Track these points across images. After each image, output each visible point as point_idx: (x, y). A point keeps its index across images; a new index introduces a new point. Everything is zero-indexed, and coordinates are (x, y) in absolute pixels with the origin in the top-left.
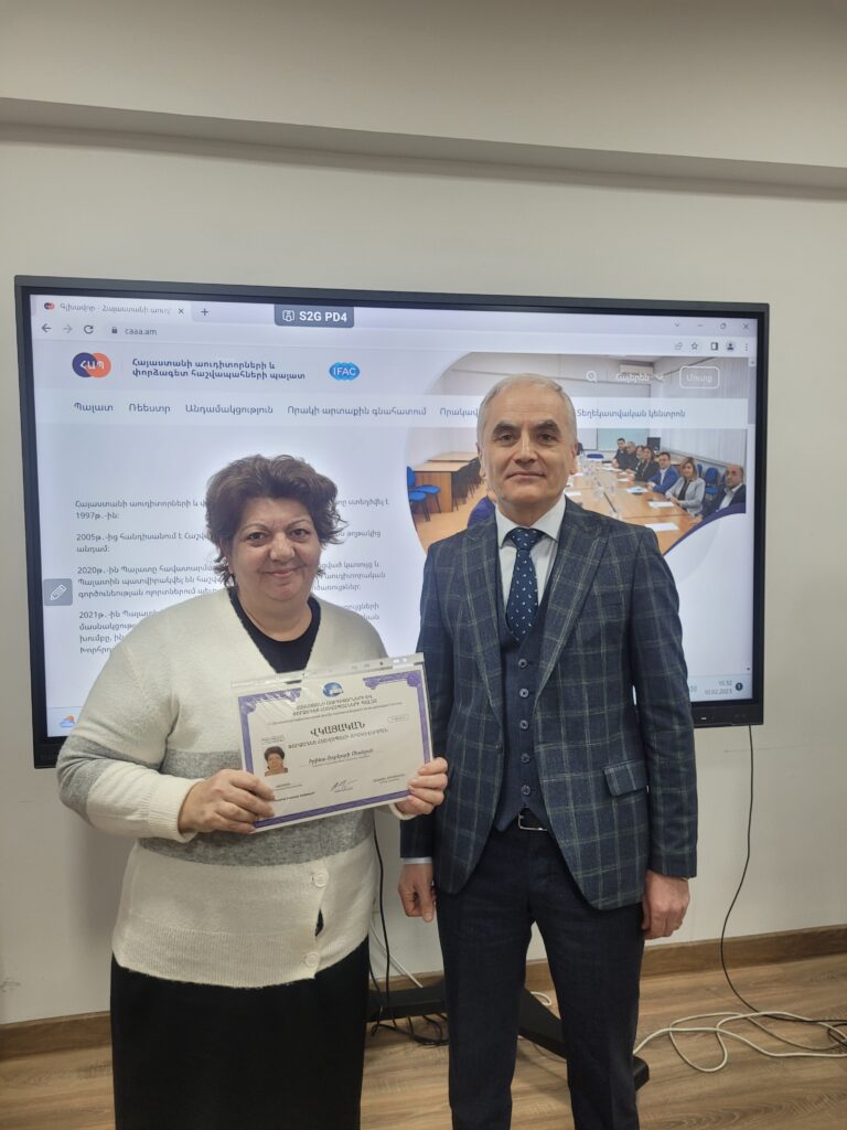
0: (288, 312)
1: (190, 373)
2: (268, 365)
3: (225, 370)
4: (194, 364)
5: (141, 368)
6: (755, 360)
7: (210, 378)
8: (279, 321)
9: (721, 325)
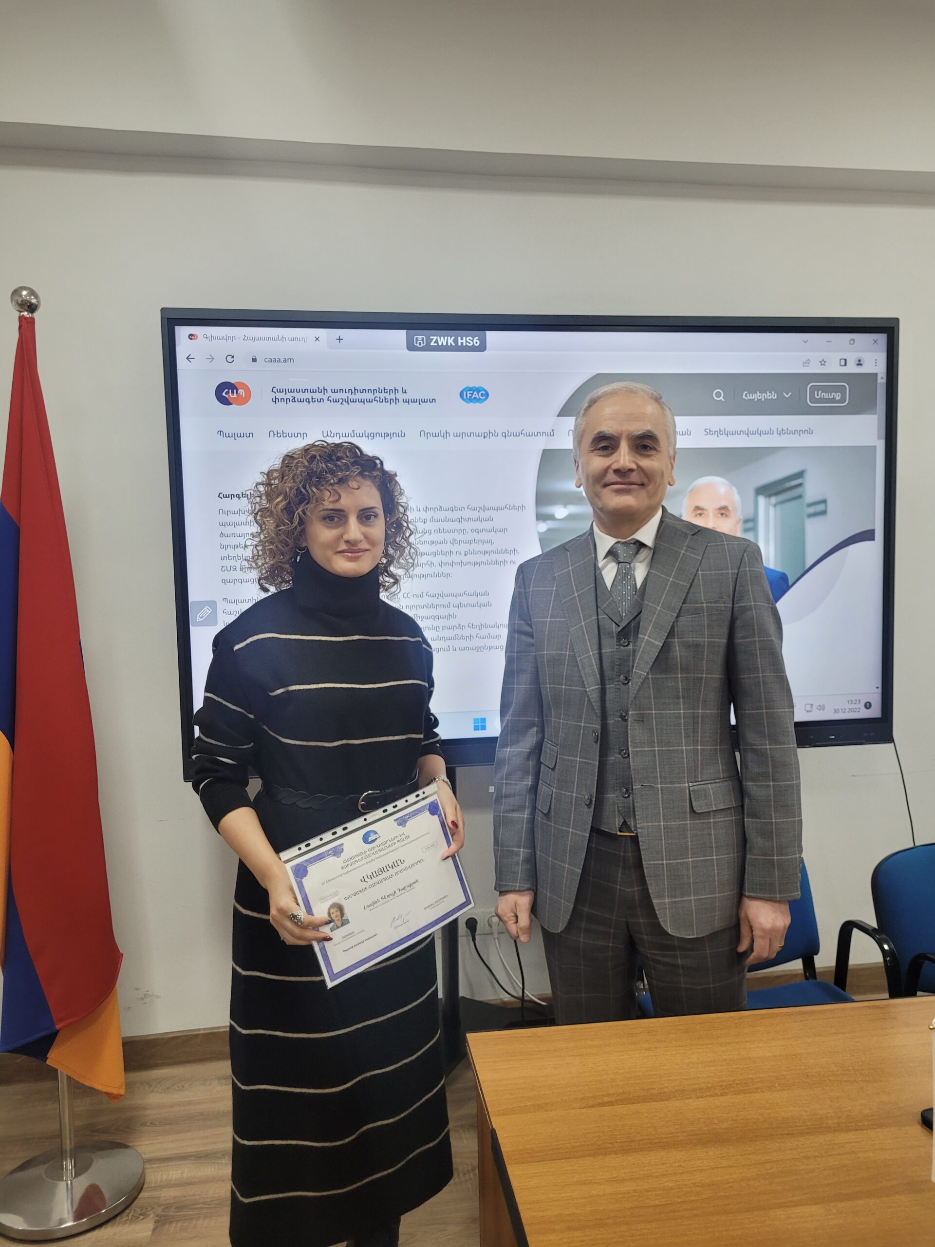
0: (420, 338)
1: (326, 400)
2: (400, 391)
3: (359, 396)
4: (329, 391)
5: (280, 396)
6: (885, 376)
7: (345, 403)
8: (411, 347)
9: (850, 340)
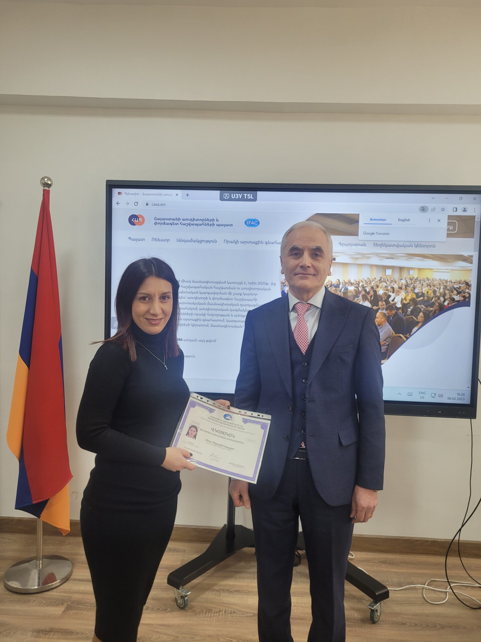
1: (179, 224)
2: (215, 220)
3: (195, 222)
4: (181, 220)
5: (158, 221)
6: (480, 217)
7: (189, 226)
8: (222, 199)
9: (460, 198)
